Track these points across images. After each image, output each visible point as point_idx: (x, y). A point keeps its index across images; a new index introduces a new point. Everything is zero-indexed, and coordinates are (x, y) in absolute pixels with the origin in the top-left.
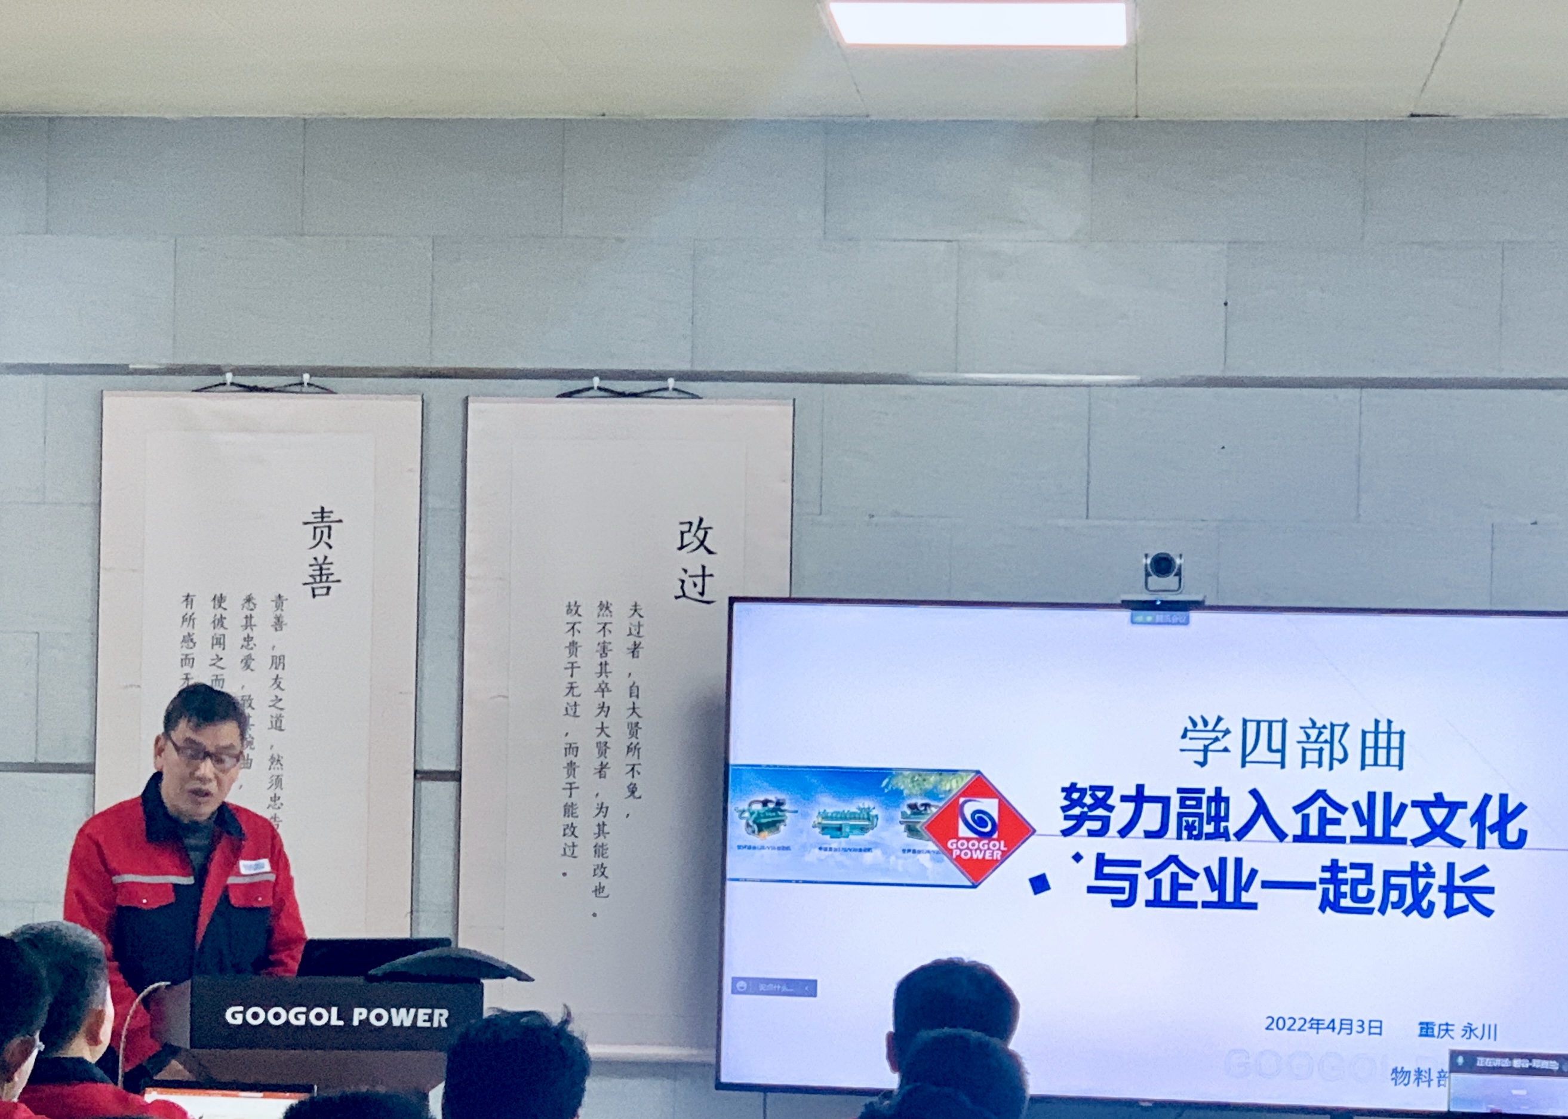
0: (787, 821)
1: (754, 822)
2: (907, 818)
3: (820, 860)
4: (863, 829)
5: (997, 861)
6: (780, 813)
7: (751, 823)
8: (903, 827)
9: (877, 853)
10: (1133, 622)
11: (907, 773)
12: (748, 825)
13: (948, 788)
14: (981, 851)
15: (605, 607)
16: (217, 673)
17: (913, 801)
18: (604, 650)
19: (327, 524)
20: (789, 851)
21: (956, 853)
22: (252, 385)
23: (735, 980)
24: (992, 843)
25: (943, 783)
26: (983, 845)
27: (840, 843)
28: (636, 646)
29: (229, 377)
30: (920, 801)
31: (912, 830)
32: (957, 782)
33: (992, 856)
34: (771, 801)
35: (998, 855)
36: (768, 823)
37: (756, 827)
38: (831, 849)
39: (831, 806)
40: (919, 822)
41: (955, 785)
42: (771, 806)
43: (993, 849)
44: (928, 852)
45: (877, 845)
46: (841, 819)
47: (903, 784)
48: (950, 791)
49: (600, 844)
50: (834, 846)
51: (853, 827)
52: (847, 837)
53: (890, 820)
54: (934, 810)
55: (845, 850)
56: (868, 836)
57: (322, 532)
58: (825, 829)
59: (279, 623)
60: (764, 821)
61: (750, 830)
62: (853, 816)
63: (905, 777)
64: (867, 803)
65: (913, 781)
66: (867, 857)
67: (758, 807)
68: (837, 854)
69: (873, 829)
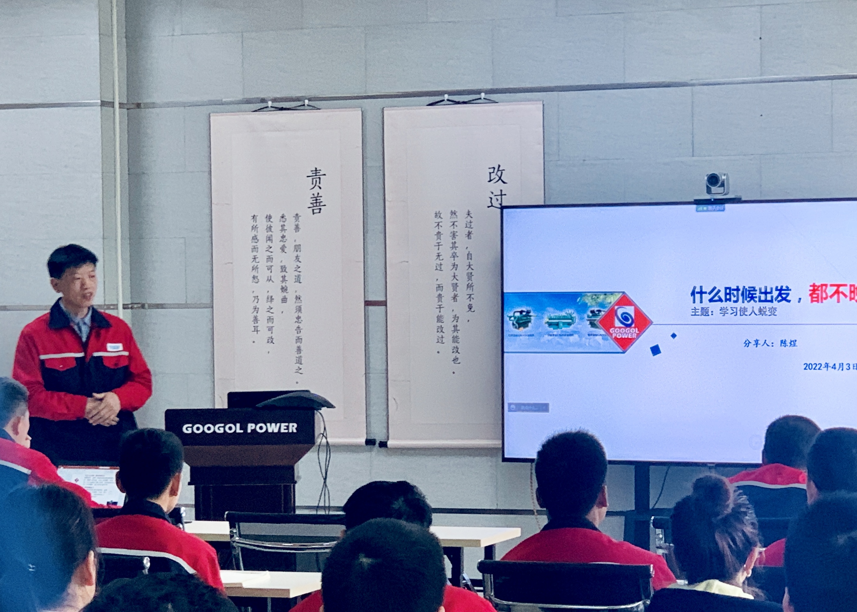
0: (532, 321)
1: (516, 322)
2: (590, 318)
3: (549, 341)
4: (569, 324)
5: (634, 339)
6: (528, 317)
7: (515, 323)
8: (588, 322)
9: (576, 336)
10: (697, 211)
11: (589, 294)
12: (513, 324)
13: (609, 301)
14: (626, 333)
15: (453, 213)
16: (270, 255)
17: (592, 309)
18: (454, 235)
19: (318, 177)
20: (533, 337)
21: (614, 335)
22: (281, 107)
23: (510, 404)
24: (632, 329)
25: (607, 299)
26: (627, 331)
27: (558, 332)
28: (470, 233)
29: (270, 104)
30: (596, 309)
31: (593, 324)
32: (614, 298)
33: (632, 336)
34: (524, 311)
35: (634, 336)
36: (523, 323)
37: (517, 325)
38: (553, 335)
39: (554, 312)
40: (595, 320)
41: (613, 299)
42: (524, 313)
43: (632, 332)
44: (601, 335)
45: (576, 332)
46: (558, 319)
47: (588, 300)
48: (610, 303)
49: (455, 336)
50: (555, 333)
51: (564, 323)
52: (562, 328)
53: (582, 319)
54: (603, 313)
55: (560, 335)
56: (571, 327)
57: (316, 181)
58: (550, 325)
59: (297, 228)
60: (521, 322)
61: (515, 326)
62: (564, 318)
63: (588, 296)
64: (570, 311)
65: (592, 299)
66: (571, 338)
67: (518, 314)
68: (557, 337)
69: (573, 324)
